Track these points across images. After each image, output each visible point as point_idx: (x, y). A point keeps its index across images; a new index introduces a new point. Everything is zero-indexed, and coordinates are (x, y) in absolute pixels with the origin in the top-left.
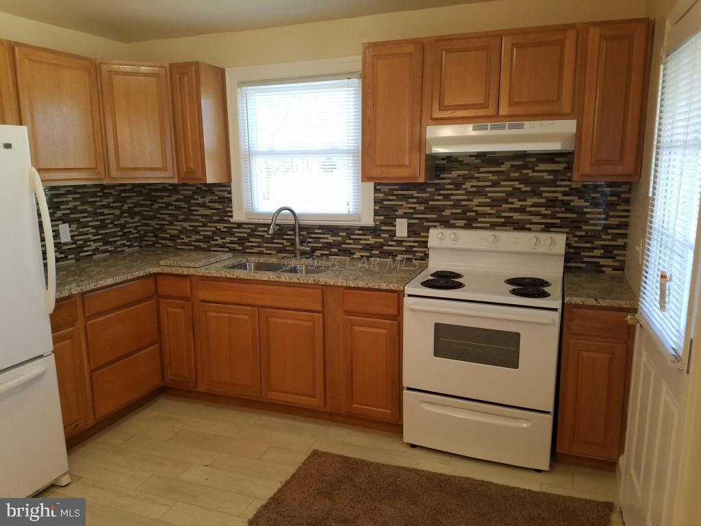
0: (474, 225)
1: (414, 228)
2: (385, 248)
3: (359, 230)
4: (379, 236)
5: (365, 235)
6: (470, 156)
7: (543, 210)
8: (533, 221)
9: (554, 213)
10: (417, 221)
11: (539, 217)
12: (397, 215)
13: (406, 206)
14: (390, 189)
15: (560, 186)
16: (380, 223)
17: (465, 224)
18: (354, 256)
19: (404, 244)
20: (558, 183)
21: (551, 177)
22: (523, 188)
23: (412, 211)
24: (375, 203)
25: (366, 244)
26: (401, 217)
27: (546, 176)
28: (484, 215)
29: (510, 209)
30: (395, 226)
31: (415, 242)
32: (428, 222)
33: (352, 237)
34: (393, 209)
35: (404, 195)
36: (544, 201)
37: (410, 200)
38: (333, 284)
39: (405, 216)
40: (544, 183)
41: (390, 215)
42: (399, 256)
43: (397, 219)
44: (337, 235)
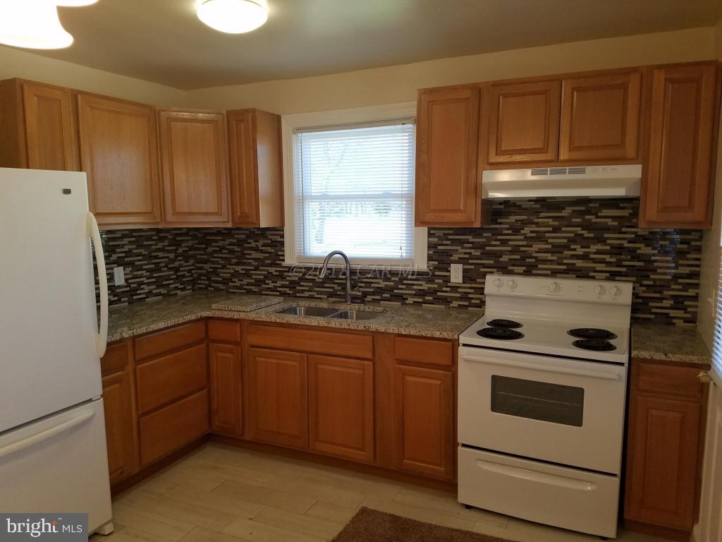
0: (534, 272)
1: (469, 274)
2: (439, 294)
4: (432, 281)
5: (419, 280)
6: (529, 201)
7: (608, 258)
8: (597, 269)
9: (620, 261)
10: (473, 267)
11: (604, 265)
12: (452, 261)
13: (460, 252)
14: (444, 234)
15: (625, 233)
16: (434, 268)
17: (524, 271)
18: (407, 302)
19: (459, 290)
20: (624, 230)
21: (616, 223)
22: (586, 234)
23: (467, 256)
24: (429, 247)
25: (420, 290)
26: (455, 262)
27: (610, 222)
28: (545, 261)
29: (572, 255)
30: (450, 271)
31: (470, 288)
32: (484, 267)
33: (405, 282)
34: (448, 254)
35: (459, 239)
36: (608, 248)
37: (466, 245)
38: (384, 331)
39: (460, 261)
40: (608, 229)
41: (444, 260)
42: (454, 302)
43: (451, 264)
44: (389, 279)
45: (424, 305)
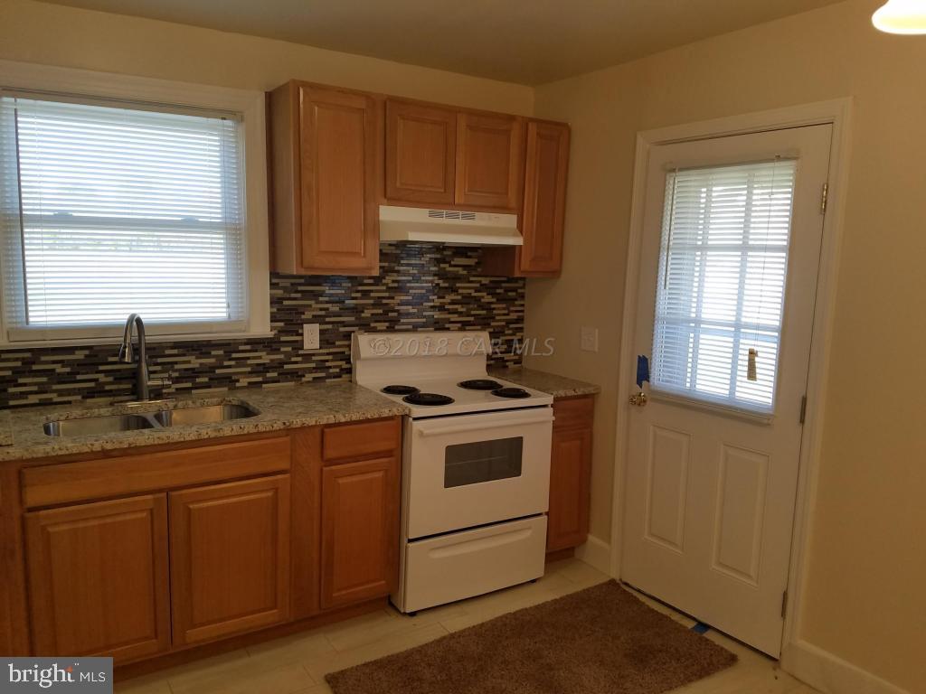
0: (397, 327)
1: (327, 336)
2: (286, 367)
3: (246, 344)
4: (277, 351)
5: (256, 351)
6: (390, 245)
7: (460, 308)
8: (452, 320)
9: (469, 310)
10: (330, 326)
11: (456, 315)
12: (303, 320)
13: (315, 308)
14: (292, 284)
15: (472, 282)
16: (279, 331)
17: (387, 327)
18: (238, 384)
19: (314, 358)
20: (472, 279)
21: (465, 272)
22: (443, 284)
23: (323, 313)
24: (271, 303)
25: (258, 365)
26: (309, 322)
27: (462, 272)
28: (408, 315)
29: (432, 307)
30: (302, 335)
31: (328, 354)
32: (345, 326)
33: (234, 355)
34: (298, 311)
35: (312, 291)
36: (459, 297)
37: (321, 299)
38: (314, 423)
39: (315, 319)
40: (457, 278)
41: (292, 320)
42: (307, 375)
43: (305, 325)
44: (208, 355)
45: (264, 385)
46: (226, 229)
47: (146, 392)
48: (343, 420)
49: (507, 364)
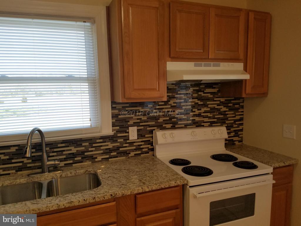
0: (176, 126)
1: (141, 133)
2: (121, 149)
3: (100, 139)
4: (116, 141)
5: (105, 142)
6: (172, 84)
7: (209, 115)
8: (205, 121)
9: (214, 115)
10: (142, 127)
11: (207, 119)
12: (129, 125)
13: (134, 118)
14: (123, 107)
15: (216, 101)
16: (117, 131)
17: (172, 126)
18: (96, 160)
19: (135, 144)
20: (215, 99)
21: (212, 96)
22: (200, 103)
23: (139, 121)
24: (112, 117)
25: (106, 149)
26: (132, 126)
27: (210, 96)
28: (181, 120)
29: (194, 115)
30: (128, 132)
31: (142, 142)
32: (150, 127)
33: (94, 145)
34: (126, 120)
36: (209, 109)
39: (135, 124)
40: (209, 99)
41: (123, 125)
42: (131, 153)
43: (129, 127)
44: (81, 145)
45: (110, 160)
46: (88, 80)
47: (46, 169)
48: (147, 190)
49: (235, 142)
